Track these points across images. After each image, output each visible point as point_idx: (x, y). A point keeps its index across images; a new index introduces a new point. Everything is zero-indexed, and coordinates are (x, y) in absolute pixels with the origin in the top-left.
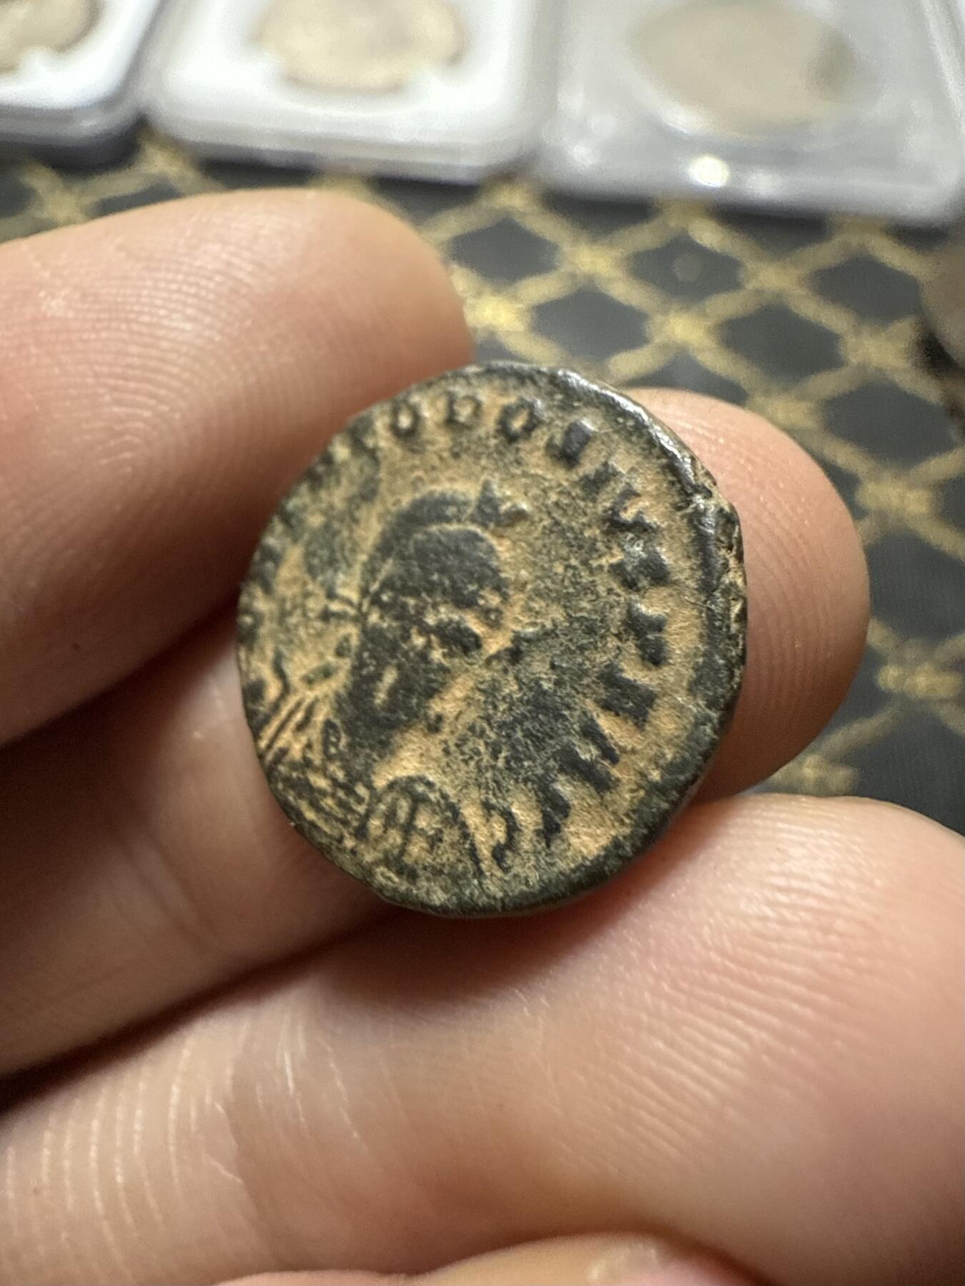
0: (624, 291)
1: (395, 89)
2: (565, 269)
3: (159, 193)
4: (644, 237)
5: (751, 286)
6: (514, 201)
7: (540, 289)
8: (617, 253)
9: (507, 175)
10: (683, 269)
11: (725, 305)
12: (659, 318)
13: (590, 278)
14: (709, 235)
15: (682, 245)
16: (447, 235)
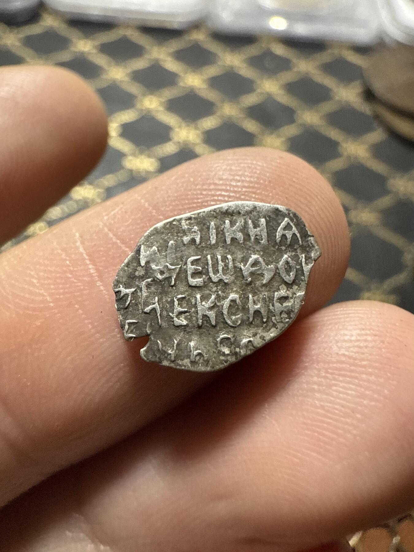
0: (245, 71)
2: (220, 63)
4: (253, 51)
5: (295, 70)
6: (199, 37)
7: (212, 71)
8: (242, 57)
9: (196, 25)
10: (268, 63)
11: (286, 77)
12: (259, 82)
13: (232, 67)
14: (279, 50)
15: (268, 54)
16: (172, 50)
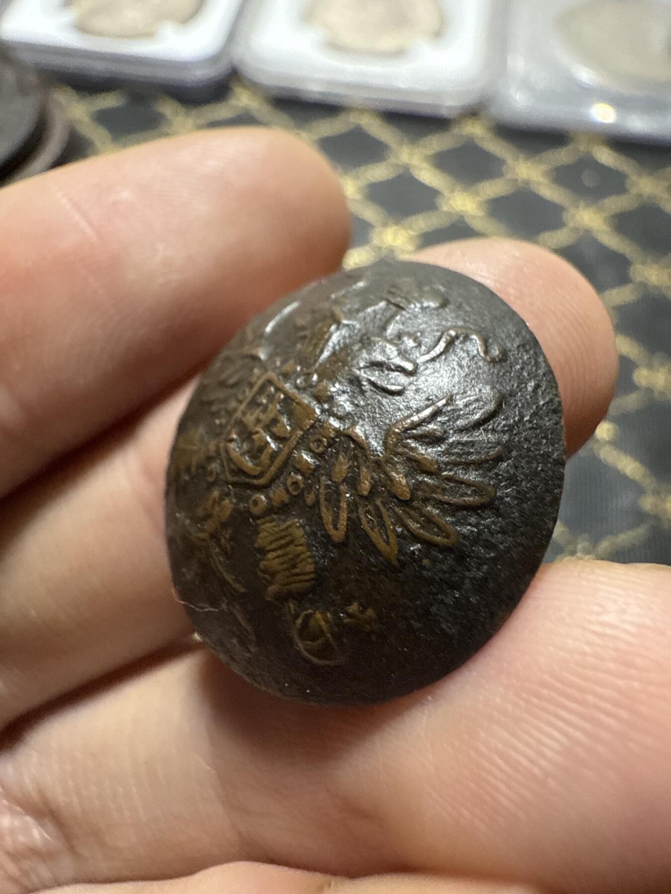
0: (549, 192)
1: (399, 54)
2: (509, 176)
3: (245, 119)
4: (562, 156)
5: (634, 191)
6: (476, 130)
7: (493, 189)
8: (543, 167)
9: (473, 112)
10: (588, 179)
11: (616, 203)
12: (572, 211)
13: (527, 183)
14: (606, 156)
15: (589, 163)
16: (431, 152)
